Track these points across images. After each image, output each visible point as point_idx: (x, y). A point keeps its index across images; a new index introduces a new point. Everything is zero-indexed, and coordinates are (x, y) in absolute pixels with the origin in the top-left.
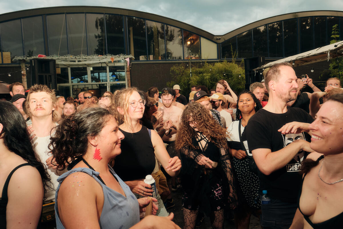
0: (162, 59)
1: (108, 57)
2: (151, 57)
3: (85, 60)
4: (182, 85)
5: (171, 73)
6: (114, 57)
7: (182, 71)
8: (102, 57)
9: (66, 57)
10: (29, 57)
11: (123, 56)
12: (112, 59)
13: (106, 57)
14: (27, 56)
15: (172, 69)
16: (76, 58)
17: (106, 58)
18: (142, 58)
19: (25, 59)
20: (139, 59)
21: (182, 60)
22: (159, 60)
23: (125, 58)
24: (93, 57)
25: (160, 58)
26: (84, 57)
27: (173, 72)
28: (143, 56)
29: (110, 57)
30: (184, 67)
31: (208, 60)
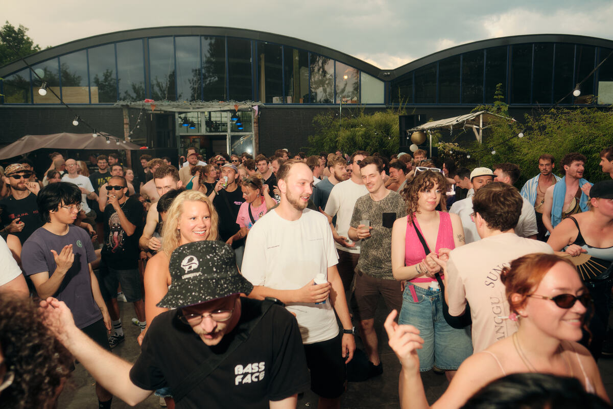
0: (304, 102)
1: (231, 104)
2: (289, 99)
3: (202, 106)
4: (328, 142)
5: (313, 125)
6: (238, 103)
7: (329, 122)
8: (223, 103)
9: (178, 103)
10: (134, 102)
11: (250, 103)
12: (236, 106)
13: (229, 103)
14: (132, 101)
15: (315, 119)
16: (190, 104)
17: (228, 105)
18: (276, 100)
19: (129, 104)
20: (272, 102)
21: (333, 105)
22: (300, 103)
23: (253, 106)
24: (212, 103)
25: (301, 101)
26: (201, 103)
27: (316, 122)
28: (278, 98)
29: (234, 104)
30: (332, 116)
31: (367, 106)
